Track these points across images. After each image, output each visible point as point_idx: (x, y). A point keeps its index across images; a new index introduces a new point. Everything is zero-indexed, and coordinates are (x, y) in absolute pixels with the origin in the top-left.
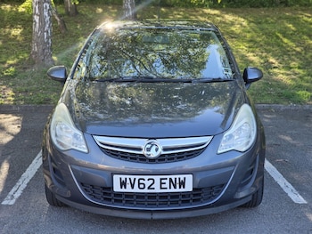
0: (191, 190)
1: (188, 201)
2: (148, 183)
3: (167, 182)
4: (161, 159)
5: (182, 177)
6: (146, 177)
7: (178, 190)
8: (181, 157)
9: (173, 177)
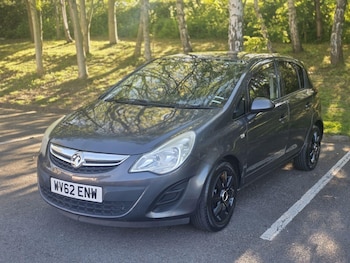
0: (101, 201)
1: (100, 211)
2: (70, 189)
3: (83, 190)
4: (82, 170)
5: (94, 188)
6: (69, 184)
7: (91, 199)
8: (97, 170)
9: (87, 187)
